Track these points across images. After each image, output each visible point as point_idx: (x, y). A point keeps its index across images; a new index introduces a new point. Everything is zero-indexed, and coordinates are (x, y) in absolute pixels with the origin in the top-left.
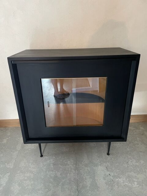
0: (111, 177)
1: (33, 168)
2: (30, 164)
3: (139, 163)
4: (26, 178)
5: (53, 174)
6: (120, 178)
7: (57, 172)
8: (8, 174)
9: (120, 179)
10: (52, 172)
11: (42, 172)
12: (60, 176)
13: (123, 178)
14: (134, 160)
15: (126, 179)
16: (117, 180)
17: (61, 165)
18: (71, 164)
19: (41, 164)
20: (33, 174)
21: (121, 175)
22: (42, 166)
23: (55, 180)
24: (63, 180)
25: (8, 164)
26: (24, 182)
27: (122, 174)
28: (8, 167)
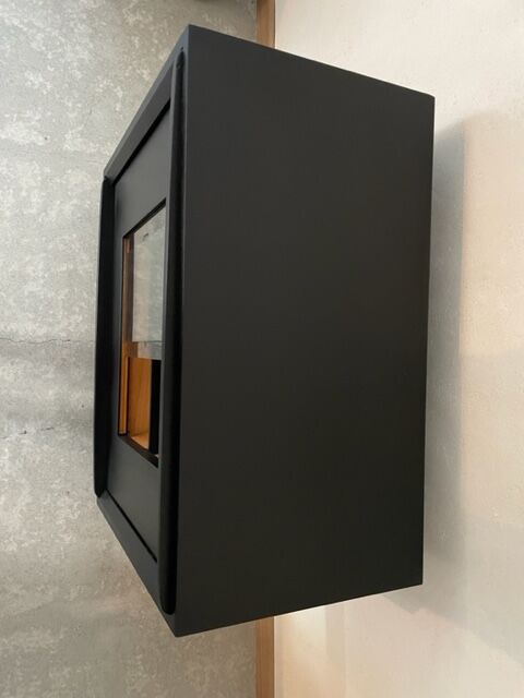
0: (17, 435)
1: (61, 211)
2: (75, 201)
3: (64, 527)
4: (24, 194)
5: (34, 272)
6: (12, 459)
7: (42, 281)
8: (41, 138)
9: (10, 459)
10: (41, 266)
11: (44, 239)
12: (26, 293)
13: (10, 468)
14: (76, 516)
15: (7, 476)
16: (6, 450)
17: (66, 296)
18: (70, 324)
19: (75, 236)
20: (39, 214)
21: (21, 466)
22: (66, 237)
23: (13, 277)
24: (11, 301)
25: (82, 133)
26: (11, 191)
27: (25, 467)
28: (67, 136)
